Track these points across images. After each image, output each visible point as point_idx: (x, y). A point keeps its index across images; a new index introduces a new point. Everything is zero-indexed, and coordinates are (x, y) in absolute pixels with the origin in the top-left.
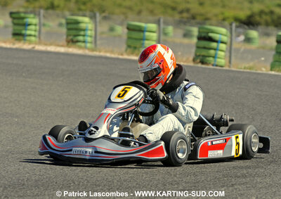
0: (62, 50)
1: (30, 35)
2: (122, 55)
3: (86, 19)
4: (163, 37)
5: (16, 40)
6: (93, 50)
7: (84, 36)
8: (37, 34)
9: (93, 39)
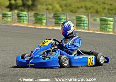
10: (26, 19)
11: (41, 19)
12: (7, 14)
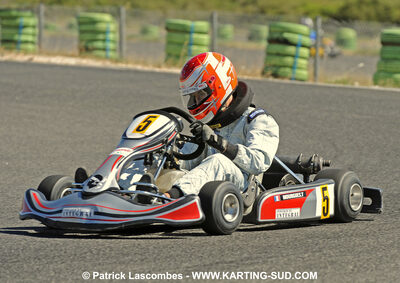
0: (72, 61)
1: (26, 42)
2: (159, 67)
3: (107, 17)
4: (217, 41)
5: (6, 48)
6: (117, 61)
7: (104, 40)
8: (36, 39)
9: (117, 45)
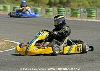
10: (64, 14)
11: (76, 13)
12: (49, 10)
